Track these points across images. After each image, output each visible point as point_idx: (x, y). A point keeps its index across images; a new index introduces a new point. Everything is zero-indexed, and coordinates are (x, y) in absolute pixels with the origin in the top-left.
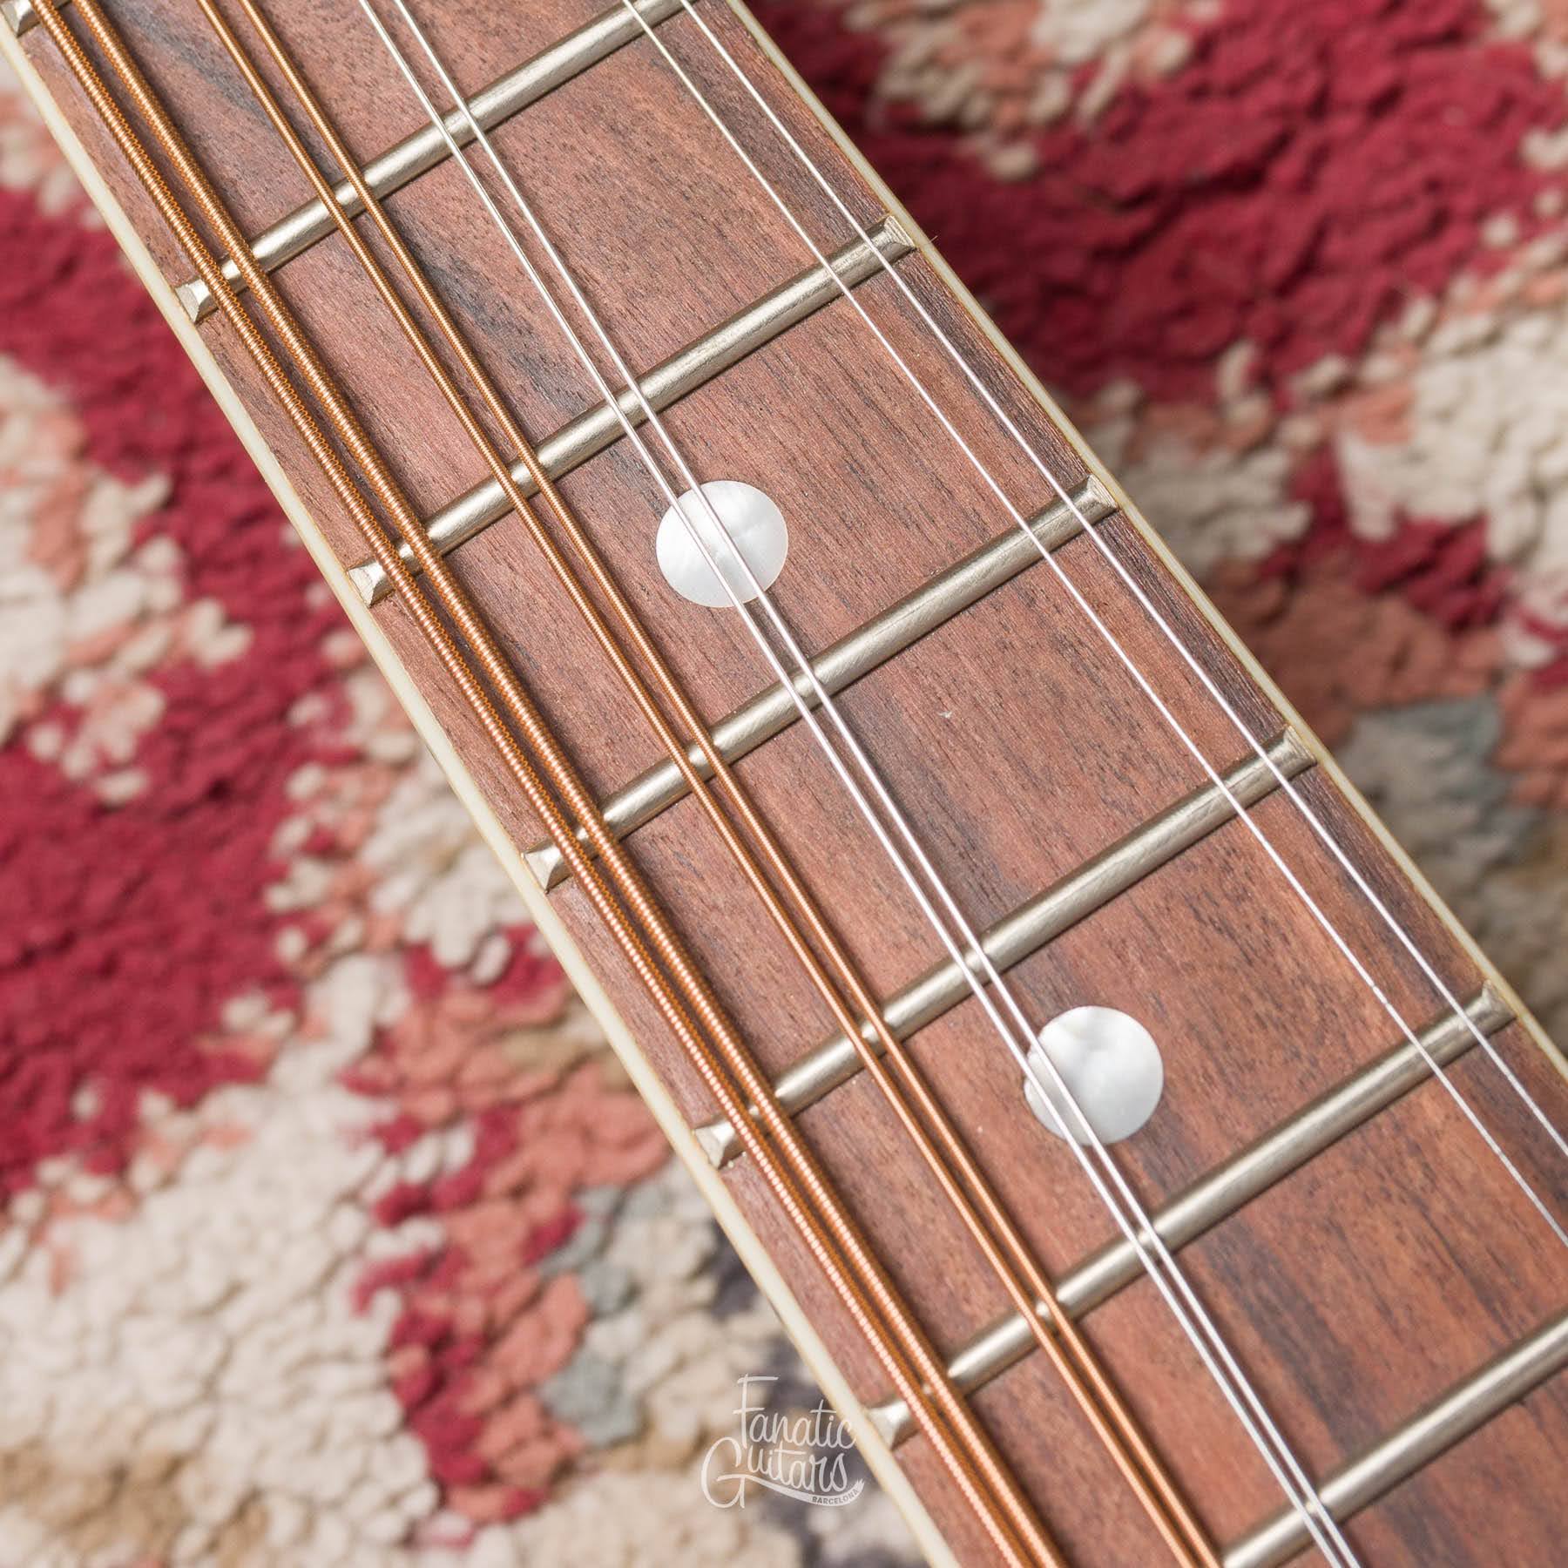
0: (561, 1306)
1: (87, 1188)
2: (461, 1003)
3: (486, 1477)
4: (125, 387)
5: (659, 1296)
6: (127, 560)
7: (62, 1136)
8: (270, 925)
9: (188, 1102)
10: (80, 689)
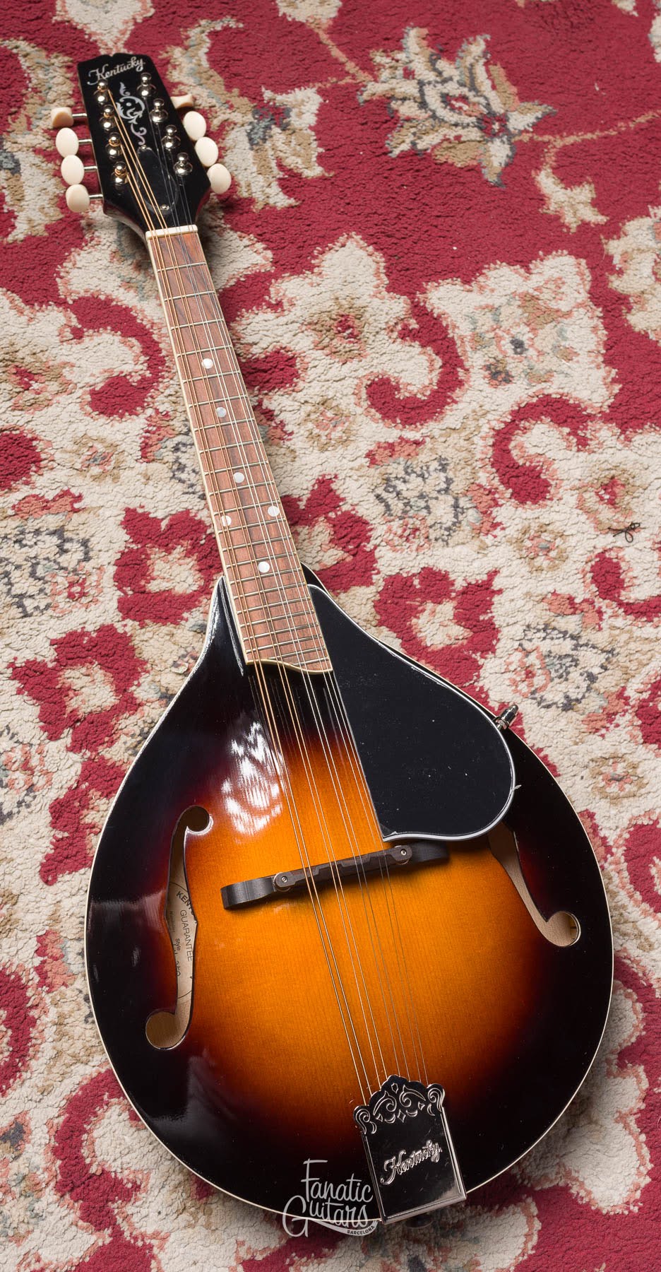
0: (158, 446)
1: (118, 419)
2: (160, 416)
3: (146, 457)
4: (148, 348)
5: (168, 448)
6: (142, 364)
7: (117, 413)
8: (144, 402)
9: (130, 415)
10: (133, 374)
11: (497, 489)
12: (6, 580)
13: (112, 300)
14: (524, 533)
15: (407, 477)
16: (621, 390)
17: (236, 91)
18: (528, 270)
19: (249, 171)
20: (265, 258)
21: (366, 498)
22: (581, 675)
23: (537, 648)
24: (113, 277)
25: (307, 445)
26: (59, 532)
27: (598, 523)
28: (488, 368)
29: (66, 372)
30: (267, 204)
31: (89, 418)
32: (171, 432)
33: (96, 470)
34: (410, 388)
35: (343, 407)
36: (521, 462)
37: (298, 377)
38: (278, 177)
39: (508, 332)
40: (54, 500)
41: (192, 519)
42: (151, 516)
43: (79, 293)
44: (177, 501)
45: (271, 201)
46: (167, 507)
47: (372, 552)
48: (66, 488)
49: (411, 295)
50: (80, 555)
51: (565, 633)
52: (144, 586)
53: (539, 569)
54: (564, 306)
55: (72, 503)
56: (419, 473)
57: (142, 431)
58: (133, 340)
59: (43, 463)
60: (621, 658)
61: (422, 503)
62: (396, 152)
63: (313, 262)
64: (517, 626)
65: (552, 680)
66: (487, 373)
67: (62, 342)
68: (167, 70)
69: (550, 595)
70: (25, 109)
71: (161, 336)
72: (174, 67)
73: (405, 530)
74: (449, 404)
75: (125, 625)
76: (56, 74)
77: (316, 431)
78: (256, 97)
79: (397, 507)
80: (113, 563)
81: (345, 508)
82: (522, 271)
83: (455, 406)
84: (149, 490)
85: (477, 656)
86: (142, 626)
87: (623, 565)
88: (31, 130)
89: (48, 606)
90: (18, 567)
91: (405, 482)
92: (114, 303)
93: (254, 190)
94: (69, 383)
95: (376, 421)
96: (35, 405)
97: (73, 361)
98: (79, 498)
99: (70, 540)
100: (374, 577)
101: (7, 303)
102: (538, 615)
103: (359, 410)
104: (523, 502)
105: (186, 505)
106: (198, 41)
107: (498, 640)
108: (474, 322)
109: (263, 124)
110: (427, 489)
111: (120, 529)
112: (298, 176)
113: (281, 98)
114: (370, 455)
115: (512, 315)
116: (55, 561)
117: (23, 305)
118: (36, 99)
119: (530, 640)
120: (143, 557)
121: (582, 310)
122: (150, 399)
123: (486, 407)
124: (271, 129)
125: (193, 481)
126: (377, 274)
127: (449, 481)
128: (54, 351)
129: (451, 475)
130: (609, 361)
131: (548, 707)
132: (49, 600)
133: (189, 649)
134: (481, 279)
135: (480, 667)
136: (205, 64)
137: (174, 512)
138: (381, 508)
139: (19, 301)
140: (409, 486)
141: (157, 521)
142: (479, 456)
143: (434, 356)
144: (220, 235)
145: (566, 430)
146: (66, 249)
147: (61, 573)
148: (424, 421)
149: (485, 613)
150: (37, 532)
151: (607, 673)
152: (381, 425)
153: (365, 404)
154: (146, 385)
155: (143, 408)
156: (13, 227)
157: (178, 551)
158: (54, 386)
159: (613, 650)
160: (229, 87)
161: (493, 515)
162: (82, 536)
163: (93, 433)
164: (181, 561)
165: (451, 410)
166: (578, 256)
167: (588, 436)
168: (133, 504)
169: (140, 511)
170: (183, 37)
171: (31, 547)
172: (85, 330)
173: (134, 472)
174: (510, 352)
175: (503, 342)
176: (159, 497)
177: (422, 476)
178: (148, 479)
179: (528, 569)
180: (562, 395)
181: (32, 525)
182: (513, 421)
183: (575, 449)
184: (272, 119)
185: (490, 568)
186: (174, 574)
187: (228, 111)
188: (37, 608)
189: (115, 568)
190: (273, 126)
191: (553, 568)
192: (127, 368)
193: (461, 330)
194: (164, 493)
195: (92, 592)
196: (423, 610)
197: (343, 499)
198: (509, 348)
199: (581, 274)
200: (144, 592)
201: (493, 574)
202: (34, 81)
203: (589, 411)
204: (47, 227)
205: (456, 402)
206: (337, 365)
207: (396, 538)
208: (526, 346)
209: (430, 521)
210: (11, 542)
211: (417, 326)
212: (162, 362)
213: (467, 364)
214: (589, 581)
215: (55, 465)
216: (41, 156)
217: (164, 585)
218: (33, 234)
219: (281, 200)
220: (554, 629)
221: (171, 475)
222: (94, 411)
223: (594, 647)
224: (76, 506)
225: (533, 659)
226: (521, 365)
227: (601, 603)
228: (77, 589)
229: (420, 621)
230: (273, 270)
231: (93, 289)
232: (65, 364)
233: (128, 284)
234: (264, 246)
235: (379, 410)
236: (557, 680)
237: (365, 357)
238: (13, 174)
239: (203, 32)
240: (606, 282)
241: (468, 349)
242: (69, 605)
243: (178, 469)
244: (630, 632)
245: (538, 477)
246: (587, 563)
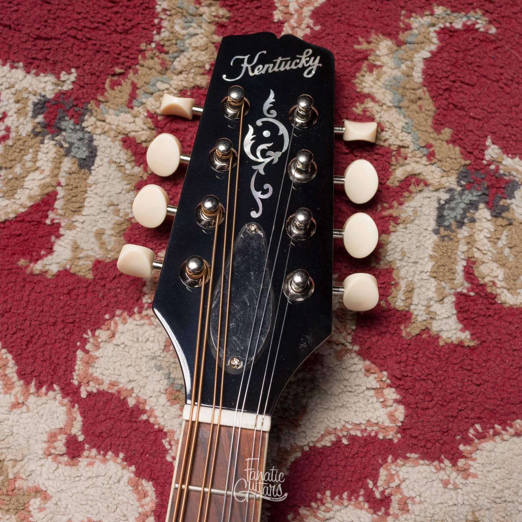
13: (144, 412)
17: (447, 132)
19: (420, 268)
20: (391, 416)
29: (35, 503)
30: (427, 330)
38: (459, 290)
43: (101, 383)
45: (435, 327)
58: (148, 486)
63: (461, 447)
68: (358, 70)
70: (136, 72)
72: (372, 68)
76: (199, 31)
88: (132, 108)
92: (144, 417)
93: (415, 300)
97: (51, 491)
106: (420, 38)
109: (468, 197)
112: (491, 298)
117: (15, 377)
118: (155, 63)
124: (476, 208)
128: (32, 466)
136: (418, 76)
144: (340, 356)
146: (110, 309)
156: (50, 250)
160: (439, 124)
170: (402, 25)
172: (87, 446)
184: (484, 194)
187: (424, 161)
190: (482, 206)
202: (165, 34)
204: (96, 264)
216: (130, 153)
218: (72, 271)
231: (123, 383)
232: (37, 491)
234: (398, 397)
238: (81, 167)
239: (434, 25)
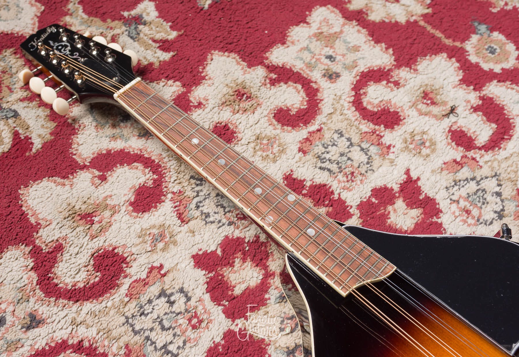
0: (187, 211)
1: (154, 210)
2: (177, 194)
3: (184, 221)
4: (146, 163)
5: (193, 209)
6: (148, 173)
7: (152, 207)
8: (163, 192)
9: (160, 204)
10: (147, 181)
11: (375, 129)
12: (149, 342)
13: (111, 151)
14: (406, 143)
15: (327, 150)
16: (393, 50)
17: (109, 20)
18: (308, 23)
20: (177, 86)
21: (315, 173)
22: (493, 196)
23: (460, 197)
24: (104, 139)
25: (265, 164)
26: (162, 293)
27: (435, 116)
28: (324, 76)
29: (109, 202)
30: (160, 62)
31: (138, 219)
32: (188, 199)
33: (161, 245)
34: (295, 106)
35: (269, 134)
36: (376, 110)
37: (235, 133)
38: (157, 46)
39: (320, 54)
40: (148, 277)
41: (233, 240)
42: (209, 251)
43: (90, 157)
44: (217, 235)
45: (161, 59)
46: (214, 241)
47: (339, 198)
48: (150, 266)
49: (262, 63)
50: (184, 299)
51: (467, 179)
52: (232, 294)
53: (428, 156)
54: (337, 29)
55: (159, 272)
56: (331, 144)
57: (172, 209)
58: (135, 164)
59: (128, 259)
60: (503, 175)
61: (345, 158)
62: (206, 7)
63: (202, 75)
64: (441, 191)
65: (481, 208)
66: (326, 78)
67: (96, 187)
69: (443, 166)
70: (3, 84)
71: (149, 153)
73: (347, 177)
74: (319, 103)
75: (237, 325)
76: (10, 60)
77: (264, 154)
78: (121, 18)
79: (334, 167)
80: (205, 292)
81: (308, 184)
82: (305, 25)
83: (323, 102)
84: (198, 238)
85: (435, 219)
86: (246, 319)
87: (464, 129)
88: (13, 92)
89: (185, 343)
90: (152, 330)
91: (328, 153)
92: (113, 151)
93: (149, 58)
94: (114, 207)
95: (290, 132)
96: (102, 230)
97: (109, 194)
98: (161, 267)
99: (172, 294)
100: (351, 211)
101: (52, 185)
102: (446, 179)
103: (278, 131)
104: (393, 128)
105: (225, 234)
106: (75, 9)
107: (438, 204)
108: (302, 59)
109: (133, 27)
110: (341, 150)
111: (196, 270)
112: (167, 41)
113: (133, 13)
114: (300, 150)
115: (316, 46)
116: (171, 312)
117: (62, 180)
118: (7, 76)
119: (453, 194)
120: (220, 277)
121: (346, 27)
122: (165, 189)
123: (339, 94)
124: (138, 28)
125: (219, 218)
126: (238, 63)
127: (349, 139)
128: (95, 195)
129: (347, 136)
130: (377, 41)
131: (491, 223)
132: (183, 338)
133: (283, 315)
134: (289, 39)
135: (441, 224)
136: (85, 16)
137: (220, 242)
138: (326, 173)
139: (59, 180)
140: (331, 154)
141: (214, 253)
142: (353, 119)
143: (295, 85)
145: (384, 82)
146: (69, 138)
147: (179, 317)
148: (314, 118)
149: (420, 194)
150: (150, 301)
151: (503, 186)
152: (294, 132)
153: (279, 126)
154: (158, 183)
155: (164, 195)
156: (32, 144)
157: (237, 262)
158: (107, 214)
159: (496, 173)
160: (104, 21)
161: (384, 142)
162: (177, 288)
163: (146, 226)
164: (243, 267)
165: (323, 105)
166: (325, 5)
167: (397, 79)
168: (194, 251)
169: (200, 253)
170: (66, 11)
171: (151, 312)
172: (105, 173)
173: (183, 233)
174: (329, 63)
175: (322, 60)
176: (206, 237)
177: (334, 145)
178: (193, 232)
179: (422, 159)
180: (369, 68)
181: (144, 299)
182: (356, 93)
183: (395, 89)
184: (136, 23)
185: (404, 170)
186: (244, 277)
187: (111, 31)
188: (179, 348)
189: (208, 294)
190: (138, 26)
191: (433, 151)
192: (142, 180)
193: (298, 66)
194: (207, 235)
195: (205, 317)
196: (389, 212)
197: (304, 180)
198: (327, 61)
199: (332, 12)
200: (234, 298)
201: (408, 172)
203: (387, 68)
204: (51, 134)
205: (322, 100)
206: (250, 116)
207: (346, 183)
208: (334, 56)
209: (356, 165)
210: (138, 317)
211: (276, 76)
212: (159, 166)
213: (313, 79)
214: (455, 146)
215: (136, 256)
216: (26, 101)
217: (243, 287)
218: (46, 141)
219: (166, 56)
220: (460, 181)
221: (204, 222)
222: (138, 213)
223: (487, 178)
224: (162, 272)
225: (463, 203)
226: (339, 66)
227: (471, 154)
228: (195, 321)
229: (392, 219)
230: (185, 90)
231: (96, 150)
232: (105, 199)
233: (114, 138)
234: (173, 81)
235: (288, 125)
236: (483, 206)
237: (262, 103)
238: (15, 118)
239: (75, 4)
240: (347, 9)
241: (308, 72)
242: (196, 334)
243: (206, 217)
244: (495, 160)
245: (389, 112)
246: (447, 138)
